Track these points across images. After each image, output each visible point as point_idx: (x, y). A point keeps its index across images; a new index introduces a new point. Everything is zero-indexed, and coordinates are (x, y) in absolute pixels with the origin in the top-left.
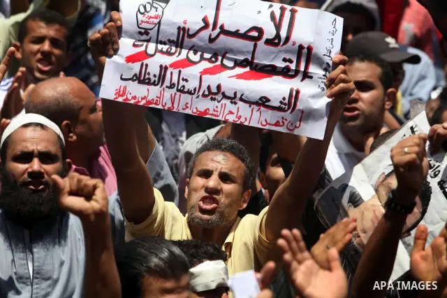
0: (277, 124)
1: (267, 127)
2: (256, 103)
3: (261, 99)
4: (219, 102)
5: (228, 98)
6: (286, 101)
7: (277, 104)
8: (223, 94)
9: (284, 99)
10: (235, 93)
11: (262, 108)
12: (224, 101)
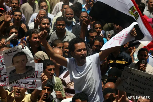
0: (31, 87)
1: (29, 88)
2: (27, 84)
3: (27, 83)
4: (18, 84)
5: (20, 83)
6: (33, 83)
7: (31, 83)
8: (19, 82)
9: (32, 82)
10: (22, 82)
11: (28, 85)
12: (19, 84)
